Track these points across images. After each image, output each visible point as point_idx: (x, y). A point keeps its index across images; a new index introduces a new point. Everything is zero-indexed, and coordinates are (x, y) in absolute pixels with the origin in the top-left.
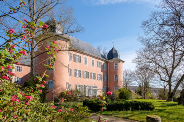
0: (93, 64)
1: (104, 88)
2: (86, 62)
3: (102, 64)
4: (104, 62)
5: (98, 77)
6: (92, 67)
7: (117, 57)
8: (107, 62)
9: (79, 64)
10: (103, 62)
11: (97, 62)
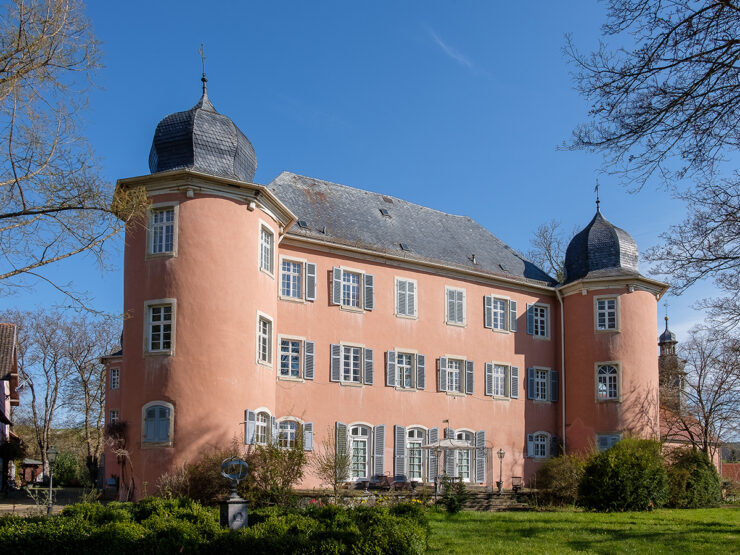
0: (455, 312)
1: (529, 438)
2: (405, 305)
3: (520, 312)
4: (533, 301)
5: (488, 380)
6: (451, 330)
7: (616, 263)
8: (552, 299)
9: (359, 316)
10: (523, 303)
11: (486, 301)
